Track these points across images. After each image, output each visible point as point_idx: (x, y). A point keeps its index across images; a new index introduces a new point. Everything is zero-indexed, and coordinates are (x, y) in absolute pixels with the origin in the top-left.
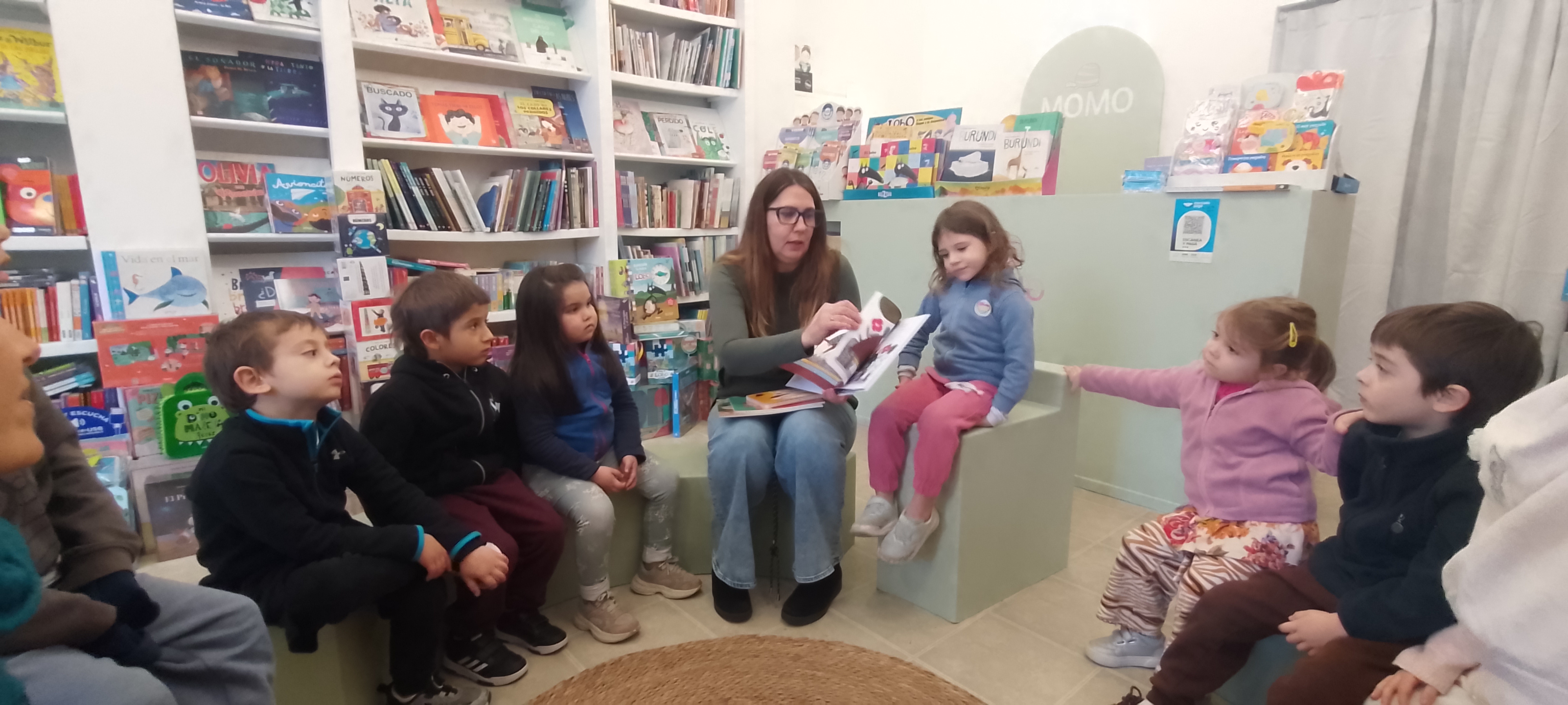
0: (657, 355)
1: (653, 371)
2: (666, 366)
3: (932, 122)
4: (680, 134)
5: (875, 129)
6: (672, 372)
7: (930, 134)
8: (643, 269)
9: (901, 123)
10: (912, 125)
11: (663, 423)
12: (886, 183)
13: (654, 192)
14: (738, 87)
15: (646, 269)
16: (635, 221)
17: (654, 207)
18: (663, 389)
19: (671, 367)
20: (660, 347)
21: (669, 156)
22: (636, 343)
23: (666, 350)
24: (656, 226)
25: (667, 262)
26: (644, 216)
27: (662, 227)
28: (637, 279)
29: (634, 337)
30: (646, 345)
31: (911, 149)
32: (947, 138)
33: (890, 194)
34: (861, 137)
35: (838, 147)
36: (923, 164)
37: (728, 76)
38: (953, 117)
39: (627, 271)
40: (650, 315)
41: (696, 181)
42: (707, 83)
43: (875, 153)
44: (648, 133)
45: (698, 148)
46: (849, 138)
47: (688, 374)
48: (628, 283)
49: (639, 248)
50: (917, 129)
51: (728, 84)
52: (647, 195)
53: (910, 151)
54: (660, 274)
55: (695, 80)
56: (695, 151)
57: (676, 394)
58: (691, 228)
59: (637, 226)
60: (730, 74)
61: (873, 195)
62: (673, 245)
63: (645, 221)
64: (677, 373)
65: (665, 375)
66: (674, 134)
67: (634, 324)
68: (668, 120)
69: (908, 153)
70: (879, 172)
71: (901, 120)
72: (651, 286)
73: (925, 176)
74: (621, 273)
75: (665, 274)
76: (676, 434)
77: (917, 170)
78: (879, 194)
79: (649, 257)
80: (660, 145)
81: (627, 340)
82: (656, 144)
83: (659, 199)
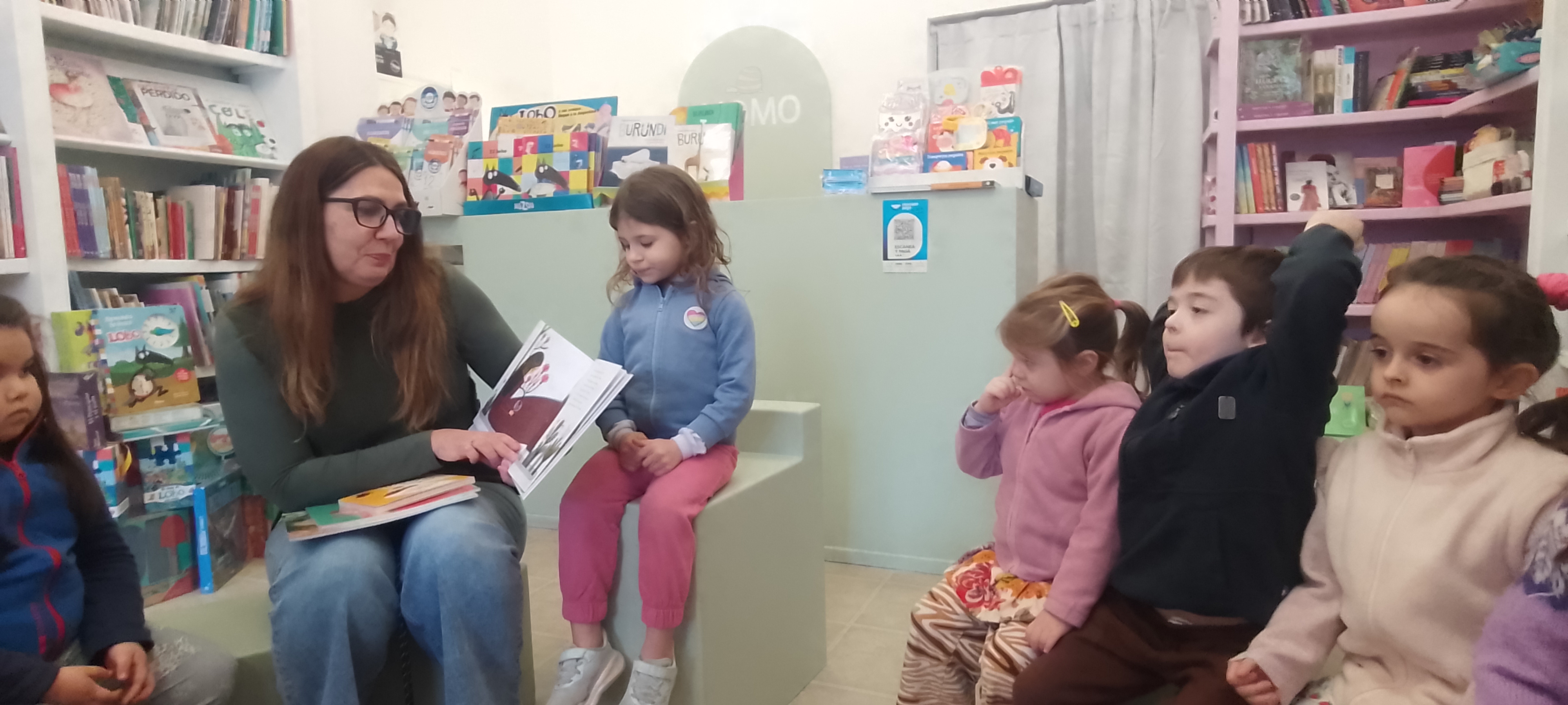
0: (160, 463)
1: (155, 489)
2: (180, 478)
3: (580, 113)
4: (185, 116)
5: (502, 121)
6: (193, 486)
7: (579, 127)
8: (126, 324)
9: (538, 115)
10: (553, 117)
11: (180, 572)
12: (524, 190)
13: (140, 202)
14: (285, 53)
15: (130, 323)
16: (104, 247)
17: (141, 224)
18: (177, 519)
19: (190, 480)
20: (165, 448)
21: (165, 146)
22: (117, 446)
23: (179, 452)
24: (146, 255)
25: (172, 311)
26: (122, 239)
27: (160, 258)
28: (112, 341)
29: (110, 436)
30: (139, 449)
31: (556, 146)
32: (602, 134)
33: (532, 206)
34: (482, 131)
35: (450, 142)
36: (574, 166)
37: (266, 36)
38: (607, 108)
39: (91, 328)
40: (143, 399)
41: (219, 188)
42: (230, 41)
43: (505, 151)
44: (122, 110)
45: (220, 138)
46: (466, 131)
47: (224, 487)
48: (95, 349)
49: (115, 291)
50: (561, 122)
51: (266, 48)
52: (127, 207)
53: (555, 149)
54: (159, 332)
55: (208, 34)
56: (213, 142)
57: (202, 522)
58: (215, 259)
59: (109, 256)
60: (269, 33)
61: (508, 207)
62: (184, 285)
63: (125, 246)
64: (203, 488)
65: (179, 493)
66: (171, 113)
67: (110, 415)
68: (162, 93)
69: (551, 151)
70: (513, 177)
71: (538, 111)
72: (144, 351)
73: (578, 182)
74: (79, 333)
75: (170, 331)
76: (207, 588)
77: (568, 173)
78: (516, 206)
79: (135, 307)
80: (148, 129)
81: (97, 443)
82: (139, 128)
83: (150, 213)
